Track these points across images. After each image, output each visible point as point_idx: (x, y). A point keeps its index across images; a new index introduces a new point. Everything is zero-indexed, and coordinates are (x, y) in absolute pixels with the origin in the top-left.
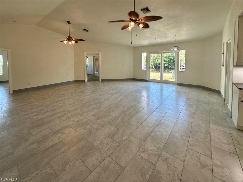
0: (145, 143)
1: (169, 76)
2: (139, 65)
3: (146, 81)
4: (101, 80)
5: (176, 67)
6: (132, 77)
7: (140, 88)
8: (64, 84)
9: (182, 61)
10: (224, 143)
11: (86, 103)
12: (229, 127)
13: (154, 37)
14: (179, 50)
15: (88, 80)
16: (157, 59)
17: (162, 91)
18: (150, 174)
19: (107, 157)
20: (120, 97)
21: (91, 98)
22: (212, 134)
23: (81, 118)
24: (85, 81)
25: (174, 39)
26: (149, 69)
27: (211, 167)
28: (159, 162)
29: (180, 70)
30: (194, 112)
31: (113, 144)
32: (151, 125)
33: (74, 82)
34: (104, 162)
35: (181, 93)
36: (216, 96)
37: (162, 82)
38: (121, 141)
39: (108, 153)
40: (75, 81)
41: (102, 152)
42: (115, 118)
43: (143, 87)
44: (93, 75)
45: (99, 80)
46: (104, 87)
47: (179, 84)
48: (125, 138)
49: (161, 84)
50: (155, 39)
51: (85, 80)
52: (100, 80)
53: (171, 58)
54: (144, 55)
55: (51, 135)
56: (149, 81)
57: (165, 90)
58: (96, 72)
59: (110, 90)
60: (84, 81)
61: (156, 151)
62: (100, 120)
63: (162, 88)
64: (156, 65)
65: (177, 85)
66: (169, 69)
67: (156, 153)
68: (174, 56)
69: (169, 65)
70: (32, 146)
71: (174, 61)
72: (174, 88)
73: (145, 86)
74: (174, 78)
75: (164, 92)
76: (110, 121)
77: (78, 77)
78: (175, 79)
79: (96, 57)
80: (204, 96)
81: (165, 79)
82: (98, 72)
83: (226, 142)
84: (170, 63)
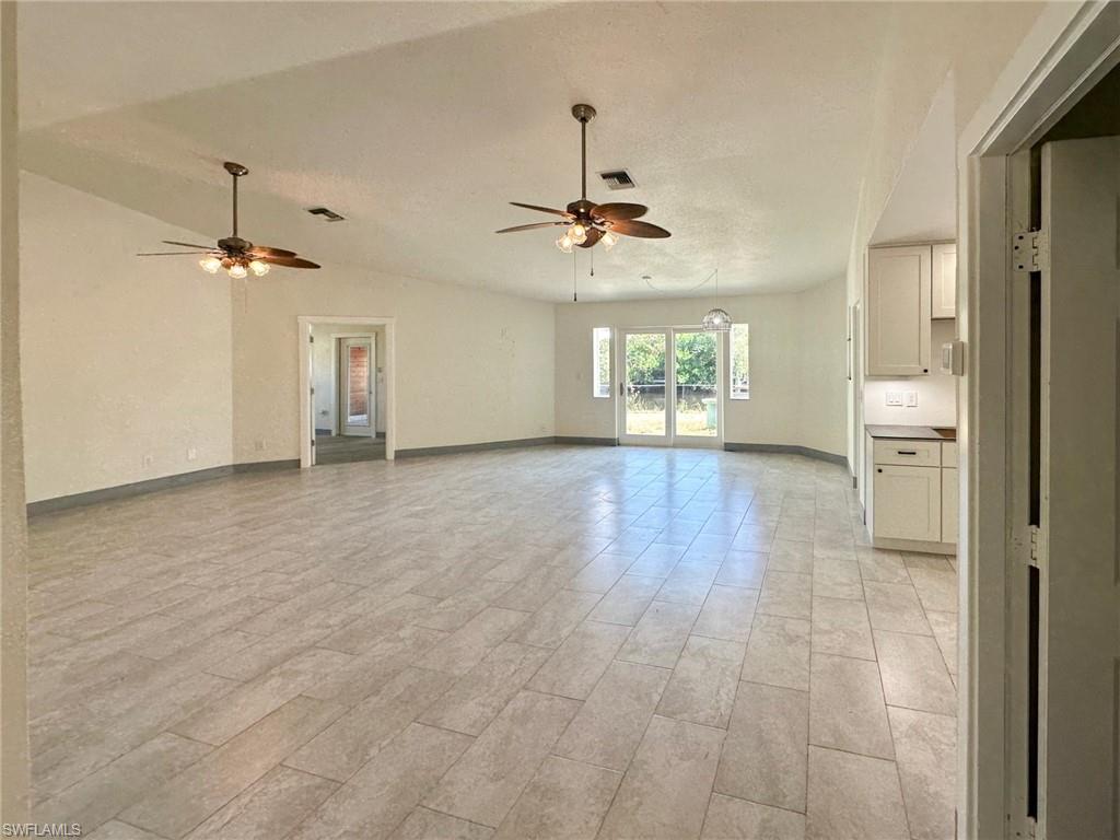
0: (636, 629)
1: (695, 420)
2: (578, 377)
3: (610, 443)
4: (396, 452)
5: (718, 387)
6: (550, 433)
7: (590, 473)
8: (160, 489)
9: (741, 363)
10: (842, 584)
11: (354, 554)
12: (857, 548)
13: (643, 270)
14: (728, 323)
15: (317, 460)
16: (646, 352)
17: (671, 475)
18: (661, 690)
19: (518, 692)
20: (513, 513)
21: (373, 534)
22: (816, 571)
23: (357, 609)
24: (303, 465)
25: (712, 284)
26: (622, 393)
27: (807, 638)
28: (682, 662)
29: (732, 397)
30: (774, 524)
31: (530, 656)
32: (647, 582)
33: (232, 470)
34: (510, 706)
35: (736, 476)
36: (835, 473)
37: (670, 443)
38: (554, 642)
39: (517, 682)
40: (234, 466)
41: (496, 683)
42: (513, 585)
43: (600, 469)
44: (334, 434)
45: (382, 455)
46: (420, 483)
47: (730, 448)
48: (565, 632)
49: (669, 450)
50: (644, 278)
51: (299, 460)
52: (390, 455)
53: (698, 348)
54: (601, 336)
55: (231, 692)
56: (621, 442)
57: (680, 470)
58: (351, 419)
59: (456, 493)
60: (297, 463)
61: (674, 640)
62: (450, 601)
63: (671, 465)
64: (639, 378)
65: (726, 450)
66: (692, 393)
67: (673, 644)
68: (709, 341)
69: (696, 378)
70: (148, 749)
71: (711, 363)
72: (712, 462)
73: (609, 463)
74: (714, 428)
75: (678, 478)
76: (495, 597)
77: (259, 446)
78: (715, 431)
79: (352, 343)
80: (805, 477)
81: (681, 431)
82: (365, 416)
83: (844, 580)
84: (696, 371)
